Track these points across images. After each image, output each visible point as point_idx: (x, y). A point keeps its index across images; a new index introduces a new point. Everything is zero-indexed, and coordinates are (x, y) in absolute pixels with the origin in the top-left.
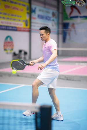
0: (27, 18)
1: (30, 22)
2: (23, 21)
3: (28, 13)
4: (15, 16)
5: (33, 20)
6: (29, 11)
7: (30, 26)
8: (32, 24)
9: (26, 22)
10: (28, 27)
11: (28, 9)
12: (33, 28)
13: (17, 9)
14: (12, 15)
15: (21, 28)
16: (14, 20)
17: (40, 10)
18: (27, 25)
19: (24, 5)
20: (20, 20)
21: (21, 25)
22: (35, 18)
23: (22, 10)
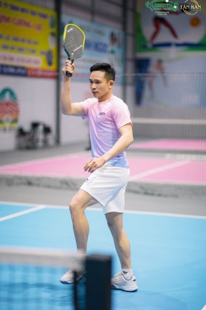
0: (51, 45)
1: (59, 57)
2: (42, 53)
3: (52, 34)
4: (23, 40)
6: (55, 30)
7: (59, 64)
9: (49, 55)
10: (54, 67)
11: (52, 26)
15: (36, 70)
16: (21, 50)
18: (50, 63)
19: (44, 16)
20: (33, 52)
21: (37, 62)
23: (39, 27)
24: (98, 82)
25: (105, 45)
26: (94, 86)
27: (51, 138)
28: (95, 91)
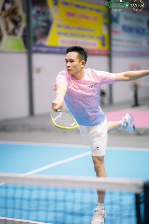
0: (104, 32)
1: (110, 39)
2: (99, 38)
3: (105, 24)
4: (84, 29)
5: (114, 36)
6: (106, 21)
7: (110, 45)
8: (114, 43)
9: (103, 39)
10: (106, 48)
11: (105, 17)
12: (114, 49)
13: (87, 17)
14: (79, 29)
15: (93, 50)
16: (83, 36)
17: (126, 18)
18: (104, 44)
19: (98, 11)
20: (92, 37)
21: (94, 44)
22: (117, 32)
23: (95, 19)
24: (71, 61)
25: (144, 30)
26: (69, 64)
27: (106, 99)
28: (69, 68)
